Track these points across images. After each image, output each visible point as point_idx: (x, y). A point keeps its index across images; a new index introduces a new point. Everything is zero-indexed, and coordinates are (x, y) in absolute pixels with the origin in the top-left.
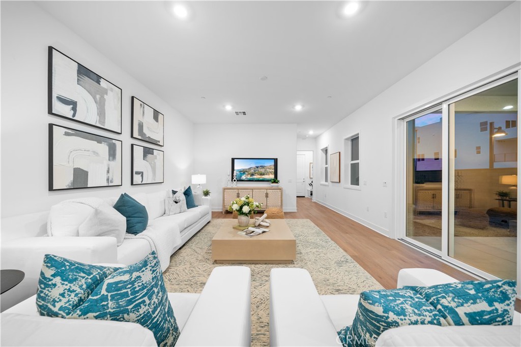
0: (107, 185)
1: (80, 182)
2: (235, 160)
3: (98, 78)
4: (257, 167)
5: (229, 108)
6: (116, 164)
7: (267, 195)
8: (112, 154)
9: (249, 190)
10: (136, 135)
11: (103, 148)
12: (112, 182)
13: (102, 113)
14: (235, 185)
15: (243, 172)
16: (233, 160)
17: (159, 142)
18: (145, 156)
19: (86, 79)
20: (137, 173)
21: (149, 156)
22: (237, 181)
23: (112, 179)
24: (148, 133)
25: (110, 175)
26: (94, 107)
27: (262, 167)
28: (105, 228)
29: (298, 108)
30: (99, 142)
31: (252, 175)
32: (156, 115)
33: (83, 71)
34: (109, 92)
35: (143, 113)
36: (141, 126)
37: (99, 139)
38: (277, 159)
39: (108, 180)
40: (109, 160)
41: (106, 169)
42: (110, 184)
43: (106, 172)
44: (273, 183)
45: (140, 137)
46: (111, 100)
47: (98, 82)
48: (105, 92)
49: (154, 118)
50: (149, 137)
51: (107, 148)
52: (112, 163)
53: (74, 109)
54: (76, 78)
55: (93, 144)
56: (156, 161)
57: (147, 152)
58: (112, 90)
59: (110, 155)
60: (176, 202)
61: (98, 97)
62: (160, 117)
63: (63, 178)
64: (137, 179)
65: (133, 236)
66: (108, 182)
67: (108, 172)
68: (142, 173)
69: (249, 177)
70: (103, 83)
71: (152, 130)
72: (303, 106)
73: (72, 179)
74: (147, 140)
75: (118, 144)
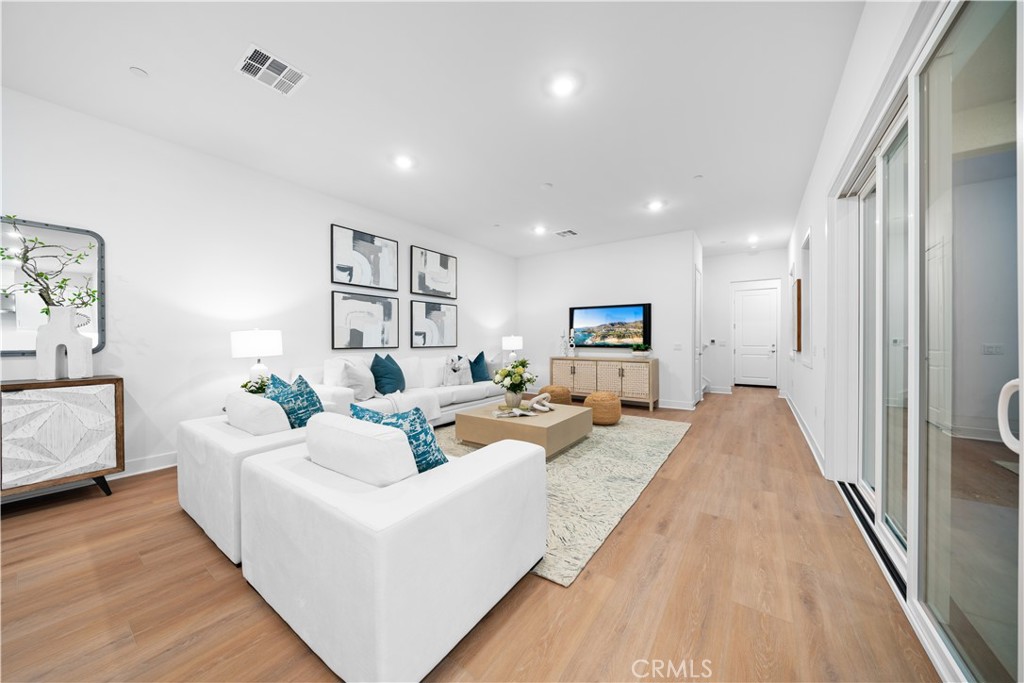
0: (382, 346)
1: (356, 342)
2: (576, 311)
3: (371, 238)
4: (612, 325)
5: (540, 230)
6: (391, 325)
7: (622, 373)
8: (387, 314)
9: (591, 363)
10: (416, 289)
11: (378, 308)
12: (388, 344)
13: (376, 273)
14: (572, 353)
15: (589, 332)
16: (572, 311)
17: (449, 294)
18: (428, 313)
19: (361, 242)
20: (417, 334)
21: (434, 313)
22: (577, 346)
23: (388, 340)
24: (430, 284)
25: (385, 336)
26: (368, 268)
27: (622, 324)
28: (352, 382)
29: (656, 206)
30: (374, 302)
31: (604, 337)
32: (444, 260)
33: (359, 236)
34: (384, 249)
35: (426, 261)
36: (422, 278)
37: (373, 299)
38: (649, 305)
39: (383, 341)
40: (384, 320)
41: (381, 330)
42: (386, 346)
43: (381, 332)
44: (635, 350)
45: (421, 292)
46: (386, 257)
47: (372, 242)
48: (380, 249)
49: (441, 265)
50: (434, 290)
51: (382, 308)
52: (387, 324)
53: (351, 275)
54: (351, 244)
55: (367, 306)
56: (444, 318)
57: (431, 308)
58: (386, 246)
59: (385, 315)
60: (455, 371)
61: (372, 257)
62: (451, 262)
63: (343, 339)
64: (418, 341)
65: (381, 395)
66: (383, 344)
67: (383, 332)
68: (425, 334)
69: (598, 341)
70: (377, 242)
71: (438, 279)
72: (665, 203)
73: (349, 339)
74: (431, 293)
75: (394, 303)
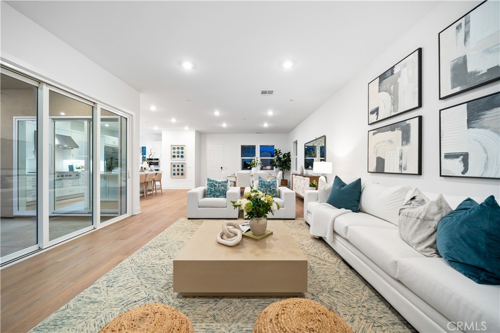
0: (400, 172)
1: (380, 167)
3: (392, 70)
8: (406, 137)
12: (406, 170)
13: (395, 101)
18: (472, 119)
19: (384, 81)
20: (450, 157)
21: (492, 113)
23: (406, 166)
25: (403, 162)
26: (389, 100)
30: (393, 129)
33: (383, 78)
34: (403, 71)
37: (393, 127)
39: (401, 166)
40: (402, 145)
41: (399, 155)
42: (404, 172)
43: (399, 158)
45: (457, 90)
46: (405, 77)
47: (392, 74)
48: (399, 74)
51: (400, 133)
52: (405, 148)
53: (378, 114)
54: (378, 89)
57: (484, 106)
64: (451, 167)
66: (401, 170)
67: (401, 158)
70: (397, 69)
73: (376, 166)
74: (482, 81)
75: (414, 122)
